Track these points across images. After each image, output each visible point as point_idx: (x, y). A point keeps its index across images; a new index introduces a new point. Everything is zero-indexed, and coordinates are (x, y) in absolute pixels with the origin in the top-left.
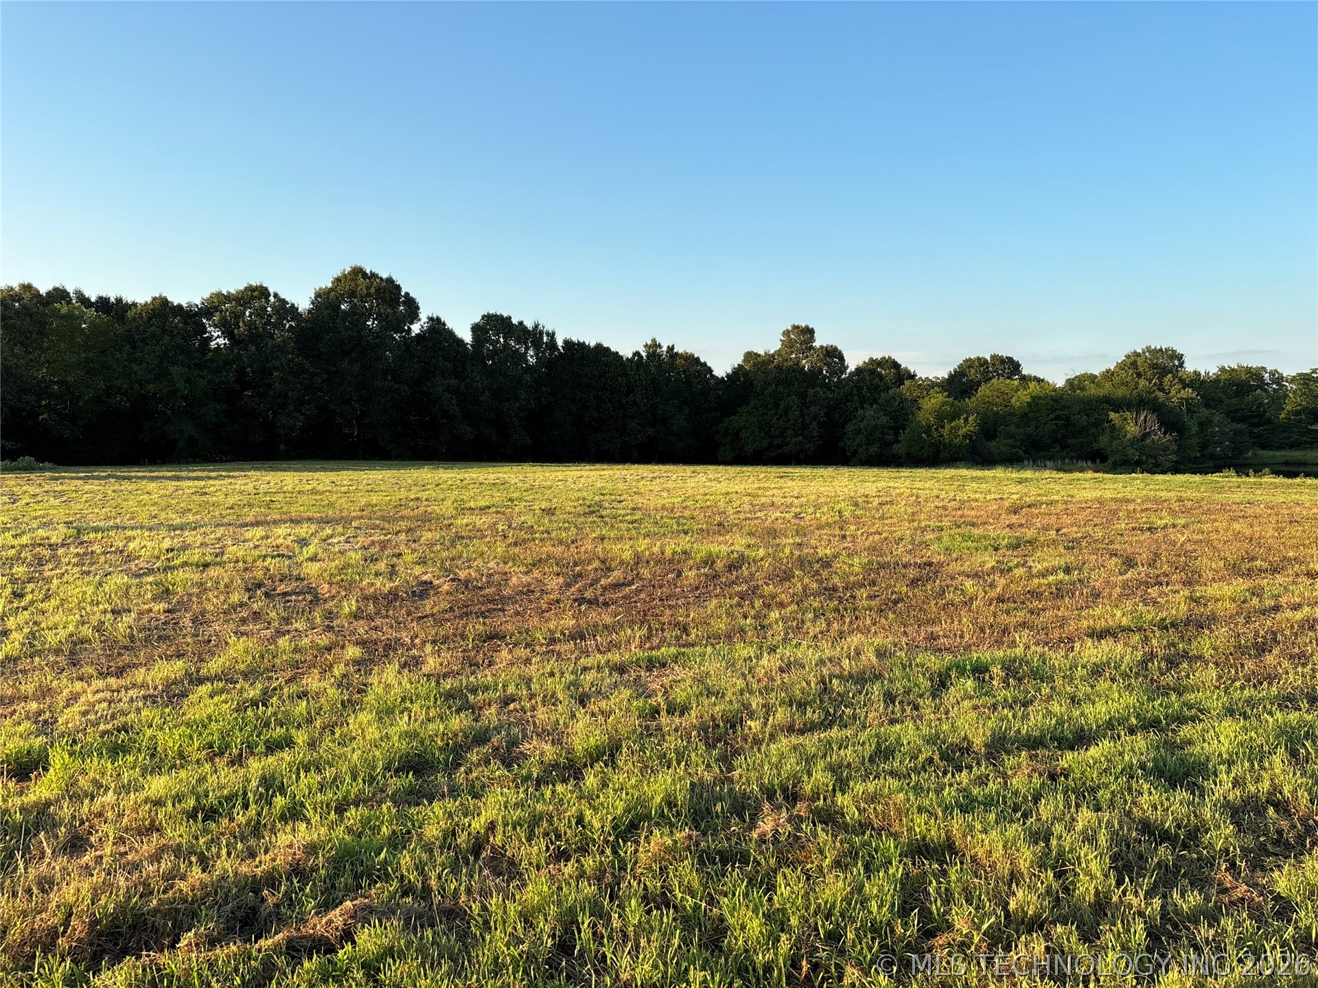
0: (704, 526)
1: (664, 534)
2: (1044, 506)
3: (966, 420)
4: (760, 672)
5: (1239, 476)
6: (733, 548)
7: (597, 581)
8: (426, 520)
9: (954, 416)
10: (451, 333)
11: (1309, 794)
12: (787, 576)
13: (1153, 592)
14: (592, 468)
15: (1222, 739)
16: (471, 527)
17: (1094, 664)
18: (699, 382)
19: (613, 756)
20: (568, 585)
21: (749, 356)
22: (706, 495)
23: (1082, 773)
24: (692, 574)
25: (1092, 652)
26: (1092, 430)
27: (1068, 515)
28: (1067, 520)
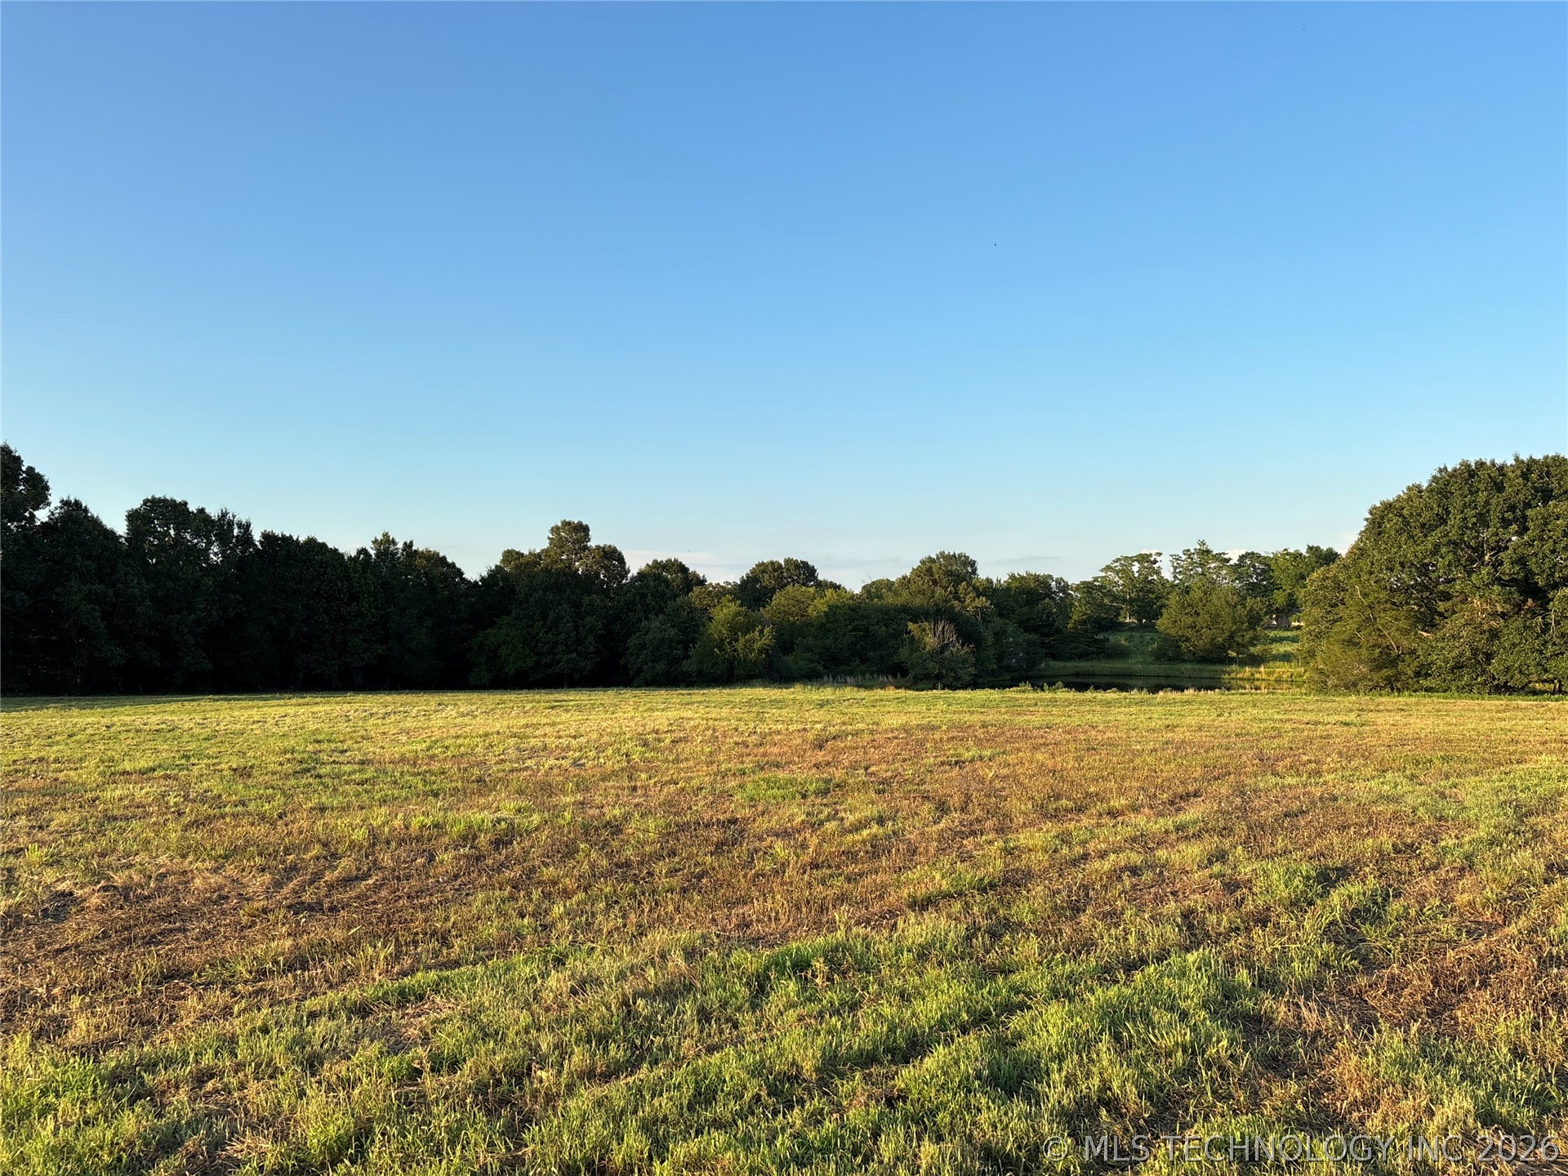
0: (459, 784)
1: (407, 798)
2: (850, 738)
3: (761, 632)
4: (548, 997)
5: (1035, 690)
6: (498, 815)
7: (317, 876)
8: (56, 792)
9: (748, 628)
10: (96, 523)
11: (1136, 1087)
12: (569, 852)
13: (968, 843)
14: (301, 701)
15: (1050, 1028)
16: (126, 802)
17: (920, 945)
18: (445, 587)
19: (361, 1146)
20: (278, 885)
21: (510, 556)
22: (457, 737)
23: (919, 1093)
24: (447, 857)
25: (917, 929)
26: (892, 642)
27: (875, 748)
28: (874, 754)
